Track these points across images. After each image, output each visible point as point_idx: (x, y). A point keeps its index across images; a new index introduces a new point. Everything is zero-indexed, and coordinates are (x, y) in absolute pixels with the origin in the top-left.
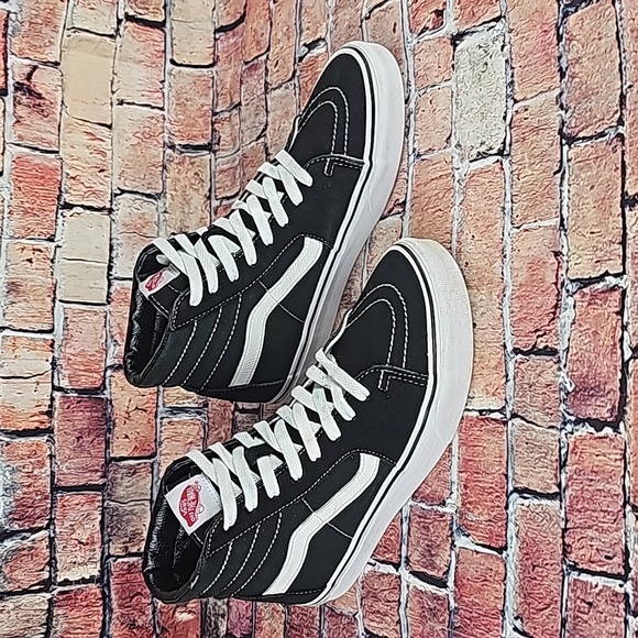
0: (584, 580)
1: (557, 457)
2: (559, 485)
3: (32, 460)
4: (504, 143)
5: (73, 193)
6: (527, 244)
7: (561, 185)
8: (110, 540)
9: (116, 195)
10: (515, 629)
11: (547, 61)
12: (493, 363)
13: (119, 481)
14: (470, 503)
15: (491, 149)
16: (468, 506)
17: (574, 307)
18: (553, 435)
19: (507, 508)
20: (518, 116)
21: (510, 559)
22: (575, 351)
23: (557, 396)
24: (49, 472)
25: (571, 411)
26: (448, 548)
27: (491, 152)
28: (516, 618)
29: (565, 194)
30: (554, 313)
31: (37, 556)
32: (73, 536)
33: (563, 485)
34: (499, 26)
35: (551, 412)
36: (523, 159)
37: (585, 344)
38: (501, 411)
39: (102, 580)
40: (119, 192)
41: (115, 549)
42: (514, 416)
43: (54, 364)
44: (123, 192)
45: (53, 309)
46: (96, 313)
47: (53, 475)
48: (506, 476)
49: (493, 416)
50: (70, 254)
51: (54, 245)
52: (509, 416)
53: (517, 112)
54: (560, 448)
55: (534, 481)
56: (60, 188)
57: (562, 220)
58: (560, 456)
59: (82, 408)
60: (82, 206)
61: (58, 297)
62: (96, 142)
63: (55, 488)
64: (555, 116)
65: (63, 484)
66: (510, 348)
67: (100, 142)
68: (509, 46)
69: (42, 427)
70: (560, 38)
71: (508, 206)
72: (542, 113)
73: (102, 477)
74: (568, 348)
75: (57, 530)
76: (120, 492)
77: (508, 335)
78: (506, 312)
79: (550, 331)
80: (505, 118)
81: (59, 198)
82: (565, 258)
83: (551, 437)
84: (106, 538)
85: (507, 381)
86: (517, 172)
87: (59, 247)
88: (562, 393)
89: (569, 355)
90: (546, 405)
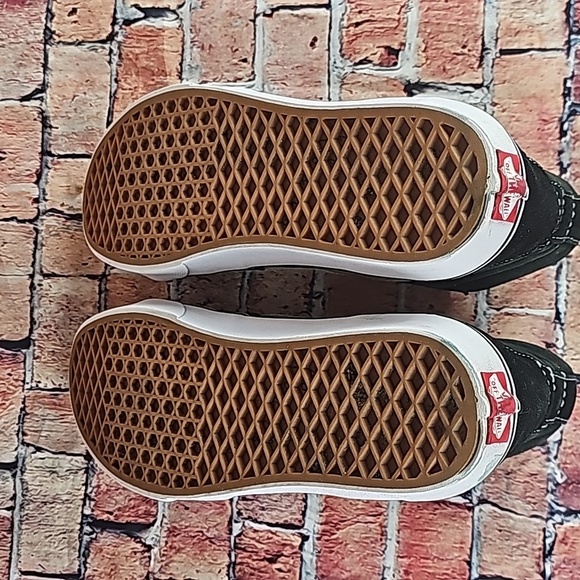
1: (541, 546)
2: (543, 574)
7: (557, 278)
11: (543, 150)
18: (536, 524)
22: (569, 444)
23: (543, 486)
25: (560, 502)
29: (563, 289)
33: (548, 573)
34: (477, 93)
35: (533, 500)
38: (465, 495)
42: (482, 501)
48: (469, 563)
52: (475, 501)
54: (545, 537)
55: (509, 568)
57: (558, 313)
58: (544, 545)
70: (563, 134)
74: (561, 440)
82: (560, 351)
83: (533, 526)
88: (551, 484)
89: (561, 448)
90: (528, 494)
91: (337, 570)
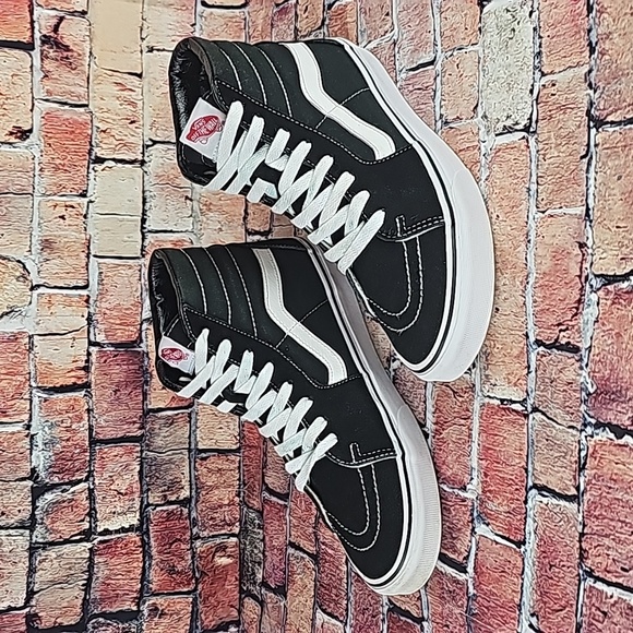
0: (600, 588)
1: (576, 459)
2: (578, 488)
3: (70, 415)
4: (530, 119)
5: (104, 146)
6: (552, 230)
7: (587, 171)
8: (149, 490)
9: (148, 146)
10: (531, 626)
11: (576, 33)
12: (516, 352)
13: (157, 431)
14: (490, 491)
15: (517, 124)
16: (488, 494)
17: (598, 304)
18: (573, 436)
19: (526, 502)
20: (545, 91)
21: (528, 554)
22: (597, 352)
23: (578, 396)
24: (87, 426)
25: (591, 413)
26: (468, 533)
27: (517, 127)
28: (532, 615)
29: (591, 182)
30: (577, 308)
31: (77, 507)
32: (112, 487)
33: (582, 488)
35: (571, 411)
36: (549, 138)
37: (608, 345)
38: (523, 402)
39: (142, 528)
40: (150, 143)
41: (154, 498)
42: (535, 410)
43: (89, 319)
44: (155, 142)
45: (87, 265)
46: (130, 267)
47: (91, 428)
48: (526, 470)
49: (514, 406)
50: (102, 208)
51: (87, 200)
52: (530, 409)
53: (544, 86)
54: (580, 450)
55: (552, 479)
56: (90, 143)
57: (588, 209)
58: (579, 458)
59: (119, 362)
60: (114, 160)
61: (93, 253)
62: (125, 93)
63: (93, 442)
64: (583, 95)
65: (101, 437)
66: (532, 339)
67: (131, 93)
68: (537, 12)
69: (79, 382)
70: (590, 9)
71: (534, 187)
72: (570, 90)
73: (140, 428)
74: (590, 347)
75: (97, 482)
76: (158, 441)
77: (531, 325)
78: (529, 301)
79: (573, 326)
80: (531, 91)
81: (90, 153)
82: (590, 251)
83: (571, 437)
84: (145, 487)
85: (529, 372)
86: (542, 152)
87: (91, 202)
88: (584, 394)
89: (591, 355)
90: (567, 404)
91: (444, 467)
